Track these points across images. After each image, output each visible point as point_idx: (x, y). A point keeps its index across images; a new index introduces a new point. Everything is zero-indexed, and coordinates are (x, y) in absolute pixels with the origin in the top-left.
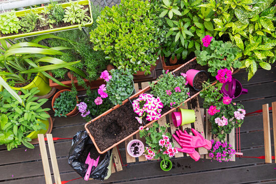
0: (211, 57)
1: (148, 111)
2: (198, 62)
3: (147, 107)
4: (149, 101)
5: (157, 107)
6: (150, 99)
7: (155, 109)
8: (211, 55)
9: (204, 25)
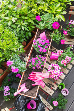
0: (45, 23)
1: (52, 73)
2: (41, 29)
3: (54, 72)
4: (56, 70)
5: (58, 75)
6: (58, 70)
7: (56, 75)
8: (44, 22)
9: (28, 17)
